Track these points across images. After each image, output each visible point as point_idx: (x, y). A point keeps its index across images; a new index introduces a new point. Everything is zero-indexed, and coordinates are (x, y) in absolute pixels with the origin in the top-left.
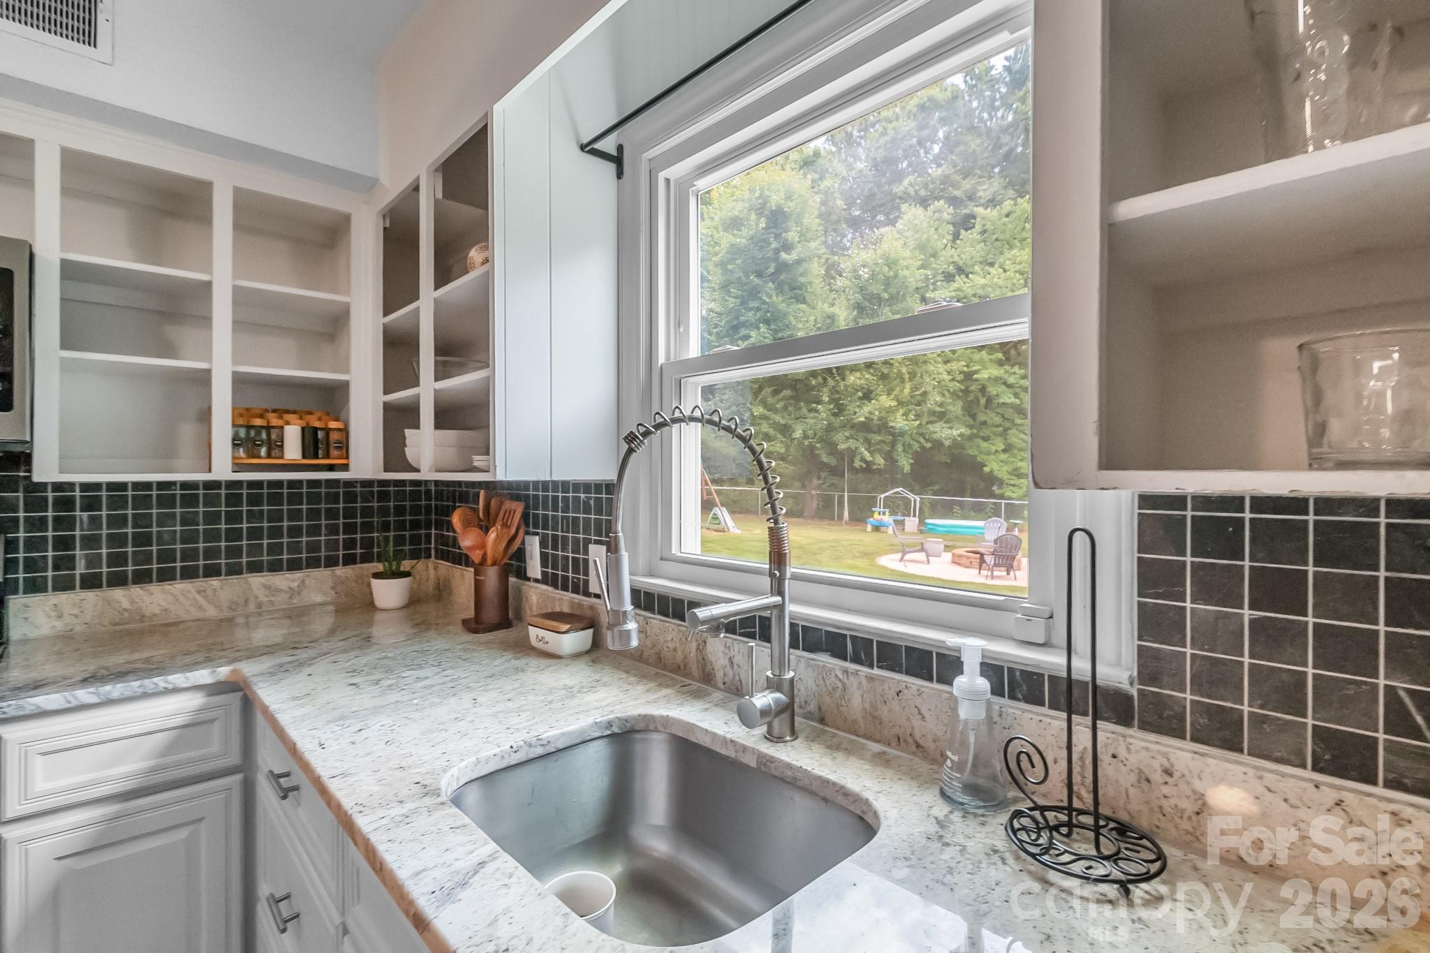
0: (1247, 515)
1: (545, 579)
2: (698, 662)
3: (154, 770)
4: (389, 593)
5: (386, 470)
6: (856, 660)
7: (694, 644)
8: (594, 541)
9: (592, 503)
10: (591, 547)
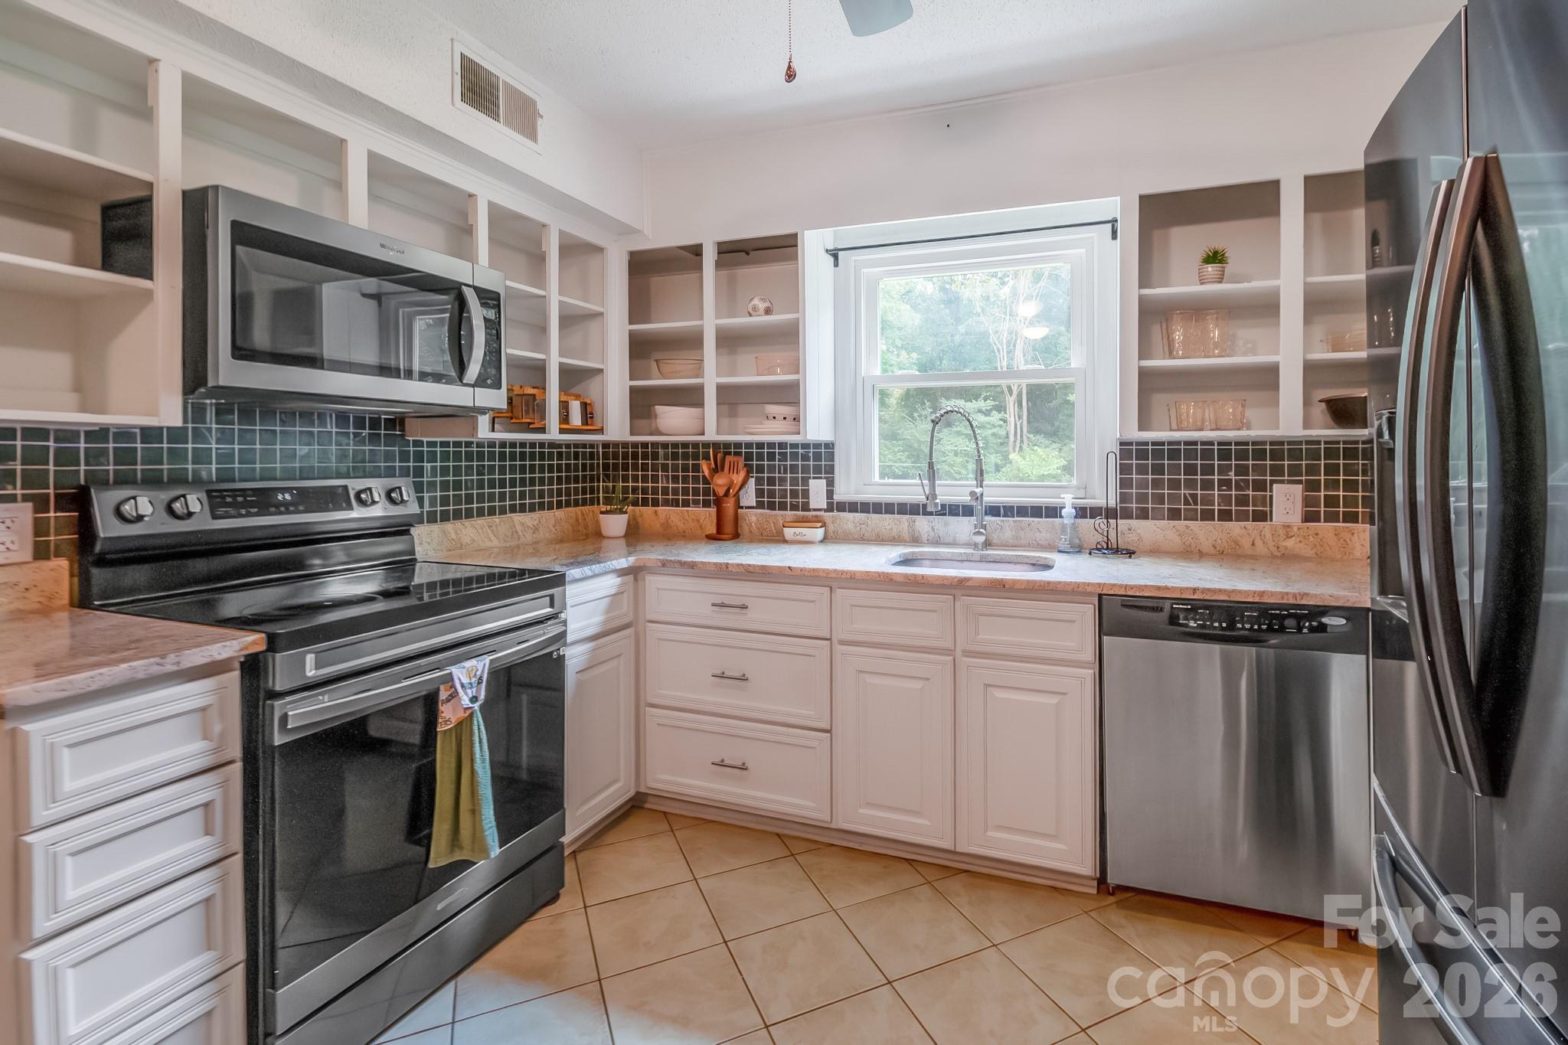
0: (1150, 447)
1: (760, 505)
2: (909, 532)
3: (605, 622)
4: (615, 524)
5: (632, 434)
6: (1005, 515)
7: (906, 524)
8: (814, 478)
9: (811, 455)
10: (811, 481)
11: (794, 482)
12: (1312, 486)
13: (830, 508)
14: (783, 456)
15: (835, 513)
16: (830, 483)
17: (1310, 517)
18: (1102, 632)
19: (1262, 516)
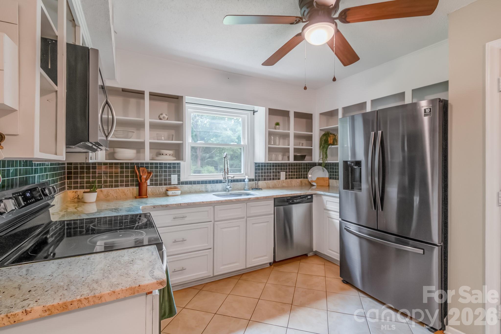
1: (152, 185)
2: (205, 189)
5: (106, 159)
7: (204, 187)
8: (173, 174)
9: (172, 167)
10: (172, 175)
11: (165, 176)
12: (286, 172)
13: (179, 184)
14: (161, 167)
15: (181, 185)
16: (179, 176)
17: (286, 179)
18: (275, 206)
19: (279, 179)
